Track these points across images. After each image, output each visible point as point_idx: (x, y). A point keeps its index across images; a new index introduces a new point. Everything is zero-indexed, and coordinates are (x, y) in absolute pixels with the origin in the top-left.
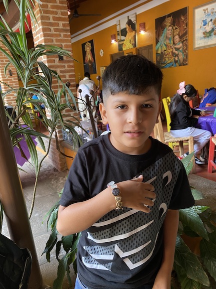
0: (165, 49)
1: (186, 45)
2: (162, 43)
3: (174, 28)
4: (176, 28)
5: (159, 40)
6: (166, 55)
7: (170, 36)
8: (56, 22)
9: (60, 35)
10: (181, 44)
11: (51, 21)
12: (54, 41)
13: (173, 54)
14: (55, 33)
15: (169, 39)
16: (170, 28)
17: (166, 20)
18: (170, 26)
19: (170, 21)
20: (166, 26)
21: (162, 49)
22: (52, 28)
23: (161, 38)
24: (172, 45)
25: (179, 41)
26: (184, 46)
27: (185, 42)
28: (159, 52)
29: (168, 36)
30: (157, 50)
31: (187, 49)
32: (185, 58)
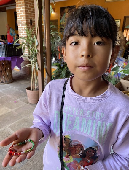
5: (62, 18)
8: (30, 8)
9: (31, 14)
11: (28, 7)
12: (29, 16)
14: (30, 13)
22: (29, 10)
28: (62, 24)
30: (61, 23)
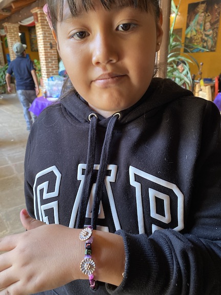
0: (195, 34)
1: (217, 33)
2: (193, 28)
3: (207, 15)
4: (208, 16)
6: (195, 40)
7: (201, 22)
10: (211, 32)
13: (202, 39)
15: (200, 25)
16: (203, 14)
17: (200, 6)
18: (203, 12)
19: (203, 8)
20: (198, 12)
21: (191, 34)
23: (193, 24)
24: (202, 31)
25: (210, 28)
26: (214, 33)
27: (215, 30)
29: (199, 22)
31: (216, 36)
32: (214, 44)
